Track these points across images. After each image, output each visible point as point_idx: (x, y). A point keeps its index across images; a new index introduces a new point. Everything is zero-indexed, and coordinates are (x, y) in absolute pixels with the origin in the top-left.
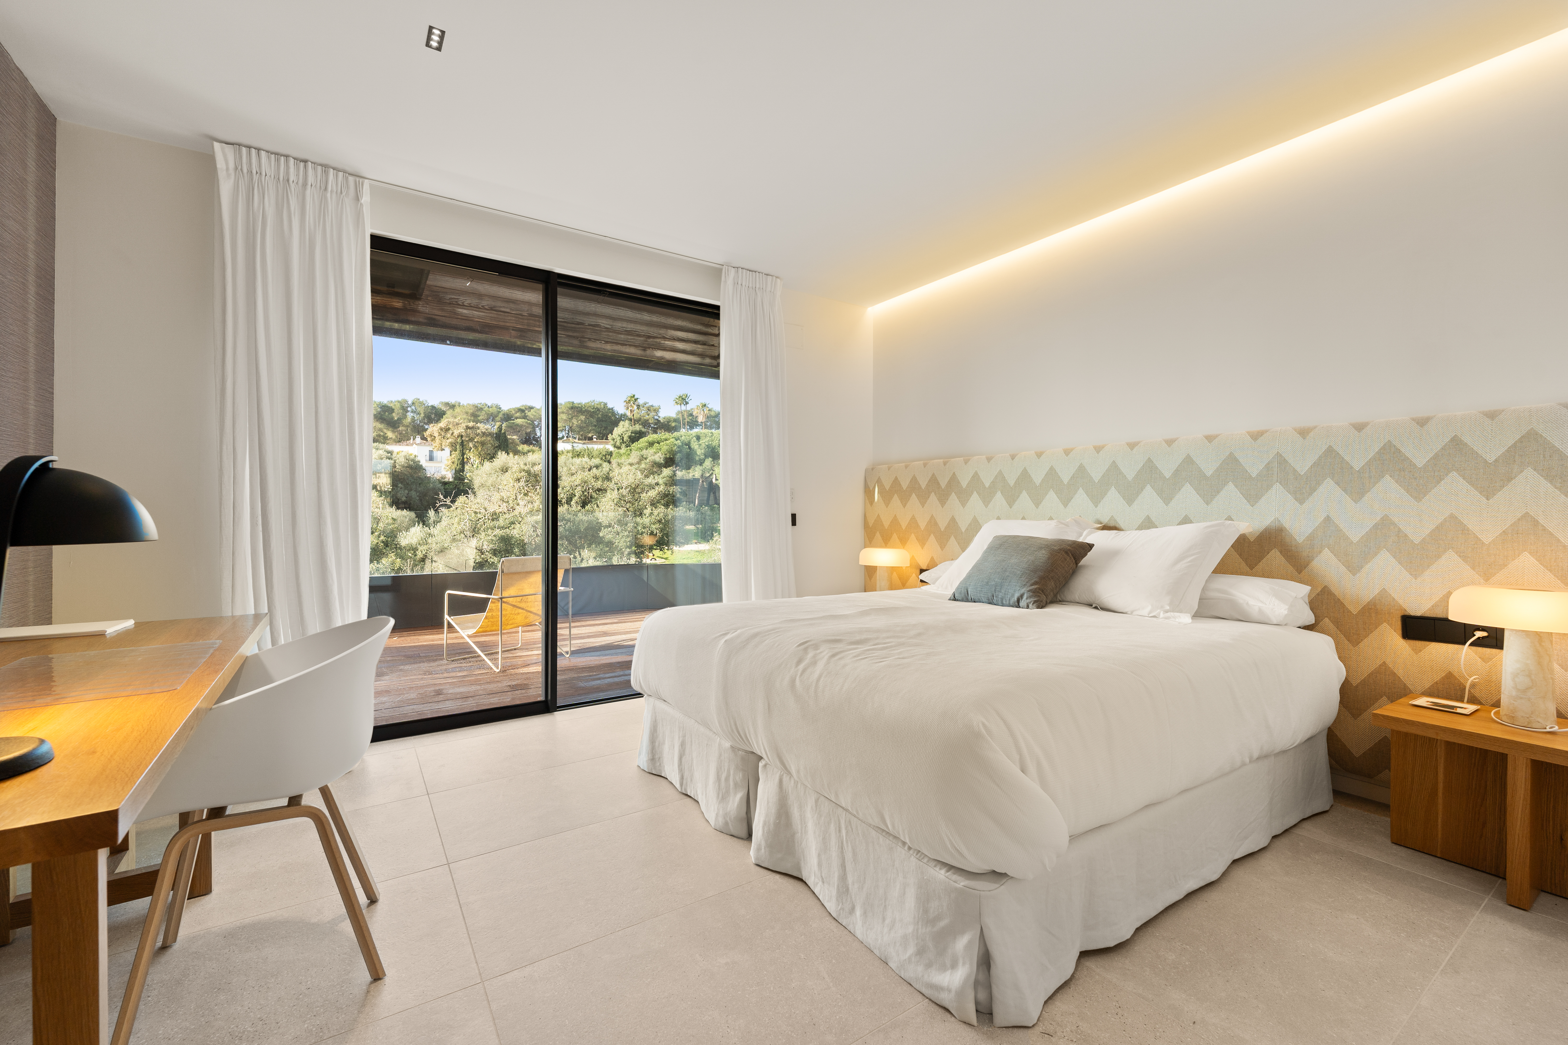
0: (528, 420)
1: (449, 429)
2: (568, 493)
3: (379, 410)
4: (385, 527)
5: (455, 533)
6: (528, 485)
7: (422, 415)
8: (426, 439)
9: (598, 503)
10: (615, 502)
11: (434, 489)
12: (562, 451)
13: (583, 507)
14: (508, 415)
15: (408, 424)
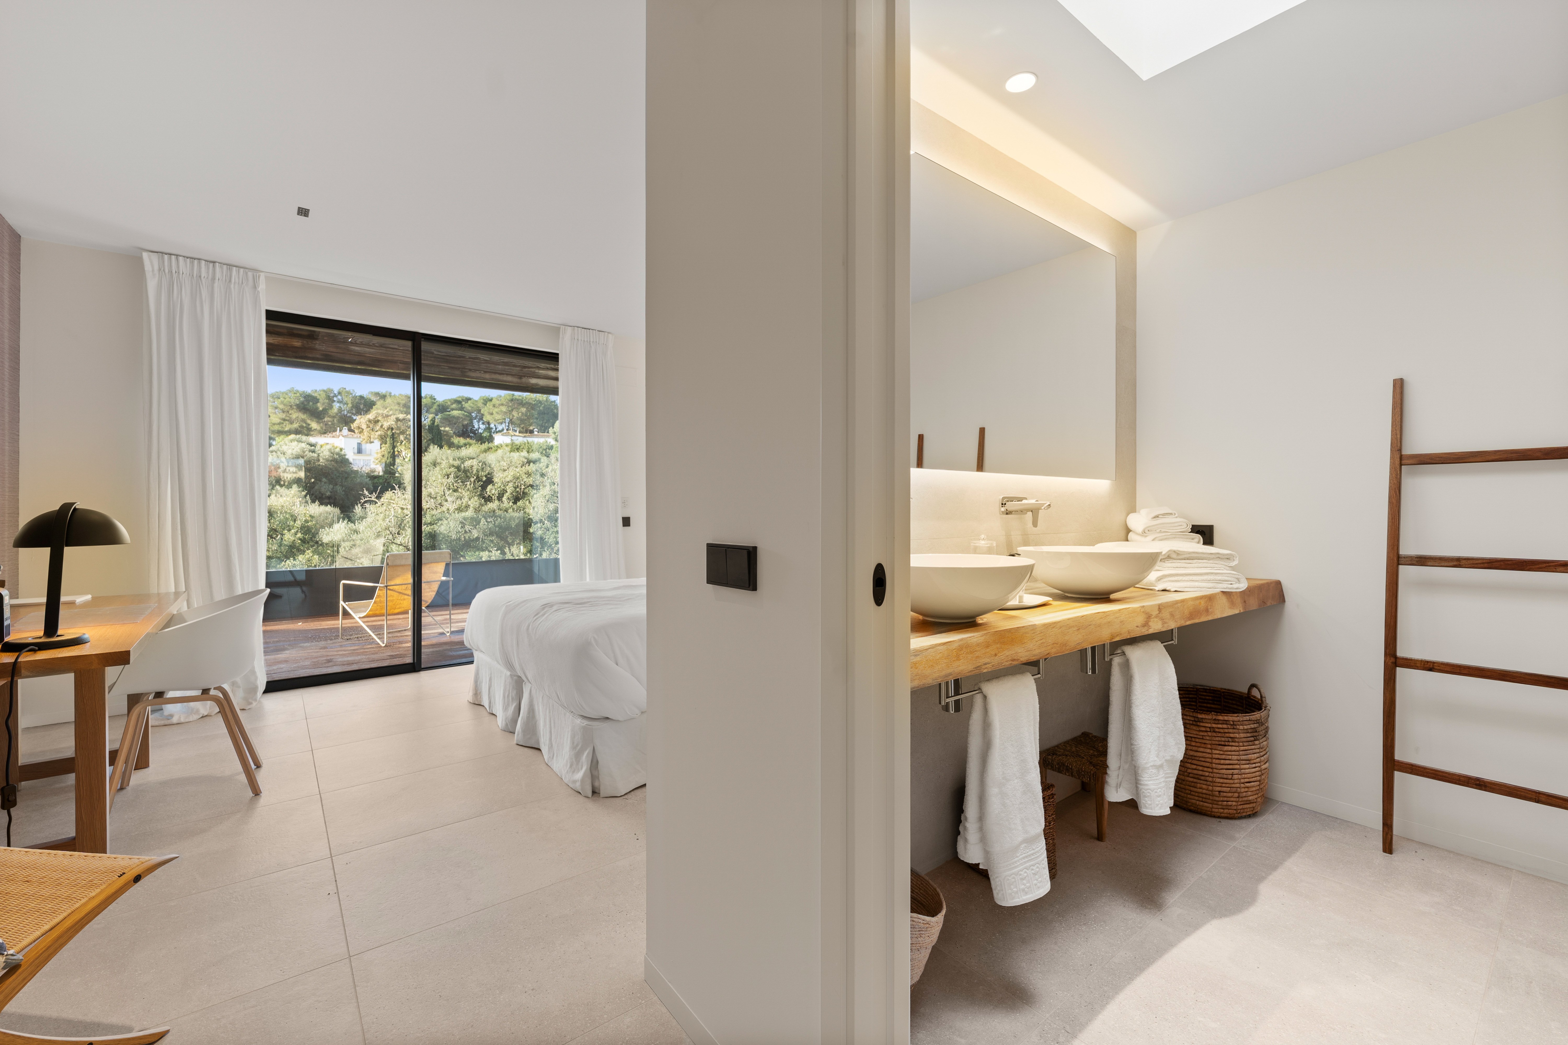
0: (465, 412)
1: (378, 421)
2: (499, 489)
3: (302, 399)
4: (302, 524)
5: (379, 529)
6: (457, 481)
7: (350, 405)
8: (353, 431)
9: (530, 499)
10: (547, 498)
11: (361, 484)
12: (501, 445)
13: (515, 503)
14: (443, 406)
15: (335, 415)
